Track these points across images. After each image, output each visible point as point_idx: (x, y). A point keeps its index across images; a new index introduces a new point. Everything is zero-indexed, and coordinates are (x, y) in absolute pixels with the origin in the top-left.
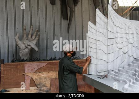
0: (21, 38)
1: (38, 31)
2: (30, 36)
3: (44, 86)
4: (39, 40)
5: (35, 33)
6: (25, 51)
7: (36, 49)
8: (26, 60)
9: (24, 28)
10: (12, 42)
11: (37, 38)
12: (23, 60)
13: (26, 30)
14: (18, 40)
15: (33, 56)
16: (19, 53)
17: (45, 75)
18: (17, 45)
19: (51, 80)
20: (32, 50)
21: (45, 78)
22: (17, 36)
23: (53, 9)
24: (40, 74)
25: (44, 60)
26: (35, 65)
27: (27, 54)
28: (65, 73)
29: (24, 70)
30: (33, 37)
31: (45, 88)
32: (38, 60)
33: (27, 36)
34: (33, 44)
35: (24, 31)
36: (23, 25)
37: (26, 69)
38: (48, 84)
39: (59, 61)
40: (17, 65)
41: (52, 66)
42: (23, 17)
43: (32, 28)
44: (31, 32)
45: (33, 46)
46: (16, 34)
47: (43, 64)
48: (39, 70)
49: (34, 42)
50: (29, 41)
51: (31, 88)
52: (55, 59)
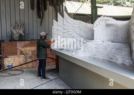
0: (14, 28)
1: (24, 24)
2: (19, 27)
3: (28, 54)
4: (24, 29)
5: (23, 25)
6: (16, 35)
7: (23, 34)
8: (18, 40)
9: (16, 22)
10: (9, 30)
11: (23, 28)
12: (16, 41)
13: (17, 23)
14: (12, 29)
15: (21, 38)
16: (13, 36)
17: (28, 48)
18: (12, 32)
19: (32, 51)
20: (21, 35)
21: (29, 50)
22: (12, 27)
23: (33, 12)
24: (26, 48)
25: (28, 40)
26: (23, 43)
27: (18, 37)
28: (40, 47)
29: (16, 46)
30: (21, 28)
31: (29, 55)
32: (24, 41)
33: (18, 27)
34: (21, 32)
35: (16, 24)
36: (15, 21)
37: (18, 45)
38: (30, 53)
39: (37, 41)
40: (13, 43)
41: (32, 44)
42: (15, 16)
43: (20, 23)
44: (20, 25)
45: (21, 33)
46: (11, 26)
47: (28, 43)
48: (25, 46)
49: (22, 30)
50: (19, 30)
51: (21, 55)
52: (33, 40)
